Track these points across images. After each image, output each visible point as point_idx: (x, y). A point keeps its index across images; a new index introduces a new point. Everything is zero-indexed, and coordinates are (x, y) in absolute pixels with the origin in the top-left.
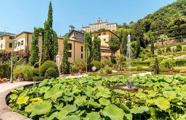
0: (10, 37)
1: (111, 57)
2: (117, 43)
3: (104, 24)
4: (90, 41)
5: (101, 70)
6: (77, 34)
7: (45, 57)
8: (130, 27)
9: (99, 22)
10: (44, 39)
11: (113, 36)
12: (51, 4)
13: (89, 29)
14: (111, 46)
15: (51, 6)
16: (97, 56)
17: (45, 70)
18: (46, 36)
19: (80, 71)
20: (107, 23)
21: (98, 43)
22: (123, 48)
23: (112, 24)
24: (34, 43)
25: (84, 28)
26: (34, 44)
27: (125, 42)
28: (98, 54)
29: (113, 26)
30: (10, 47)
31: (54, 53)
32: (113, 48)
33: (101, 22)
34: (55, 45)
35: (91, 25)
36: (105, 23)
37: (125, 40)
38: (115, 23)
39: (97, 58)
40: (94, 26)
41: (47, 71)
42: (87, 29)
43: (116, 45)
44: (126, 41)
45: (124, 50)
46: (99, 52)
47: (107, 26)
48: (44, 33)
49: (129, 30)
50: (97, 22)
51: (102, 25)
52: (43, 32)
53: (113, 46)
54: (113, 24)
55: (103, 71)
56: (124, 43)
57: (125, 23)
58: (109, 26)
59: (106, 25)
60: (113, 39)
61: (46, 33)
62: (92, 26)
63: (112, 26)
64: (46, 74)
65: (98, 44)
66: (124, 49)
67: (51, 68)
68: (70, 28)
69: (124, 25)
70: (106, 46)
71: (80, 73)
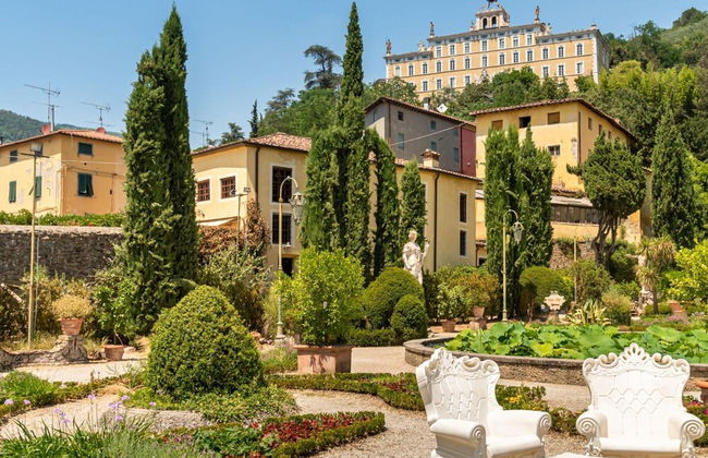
0: (80, 144)
1: (597, 245)
2: (630, 176)
3: (523, 39)
4: (513, 174)
5: (588, 309)
6: (401, 117)
7: (356, 252)
8: (686, 52)
9: (490, 25)
10: (346, 179)
11: (606, 138)
12: (354, 18)
13: (432, 65)
14: (599, 190)
15: (357, 28)
16: (538, 243)
17: (392, 304)
18: (358, 165)
19: (480, 311)
20: (543, 30)
21: (540, 176)
22: (656, 197)
23: (569, 35)
24: (319, 194)
25: (398, 59)
26: (316, 198)
27: (669, 166)
28: (541, 232)
29: (580, 51)
30: (80, 194)
31: (386, 234)
32: (610, 198)
33: (500, 22)
34: (388, 199)
35: (439, 42)
36: (529, 30)
37: (669, 156)
38: (588, 33)
39: (539, 255)
40: (460, 47)
41: (398, 306)
42: (418, 65)
43: (624, 186)
44: (674, 160)
45: (663, 206)
46: (545, 221)
47: (538, 52)
48: (348, 151)
49: (680, 77)
50: (479, 25)
51: (508, 41)
52: (345, 146)
53: (607, 188)
54: (579, 37)
55: (596, 312)
56: (663, 171)
57: (649, 26)
58: (553, 49)
59: (537, 41)
60: (608, 151)
61: (354, 153)
62: (445, 49)
63: (570, 47)
64: (394, 319)
65: (541, 183)
66: (666, 201)
67: (411, 297)
68: (312, 59)
69: (645, 41)
70: (560, 187)
71: (478, 321)
